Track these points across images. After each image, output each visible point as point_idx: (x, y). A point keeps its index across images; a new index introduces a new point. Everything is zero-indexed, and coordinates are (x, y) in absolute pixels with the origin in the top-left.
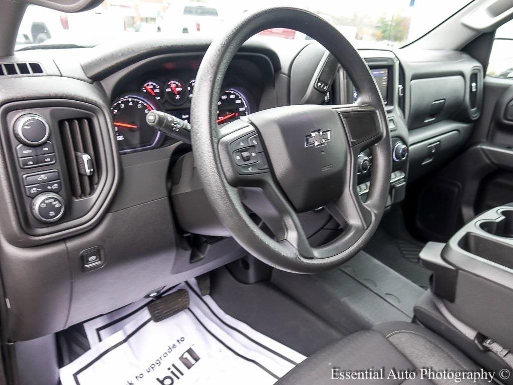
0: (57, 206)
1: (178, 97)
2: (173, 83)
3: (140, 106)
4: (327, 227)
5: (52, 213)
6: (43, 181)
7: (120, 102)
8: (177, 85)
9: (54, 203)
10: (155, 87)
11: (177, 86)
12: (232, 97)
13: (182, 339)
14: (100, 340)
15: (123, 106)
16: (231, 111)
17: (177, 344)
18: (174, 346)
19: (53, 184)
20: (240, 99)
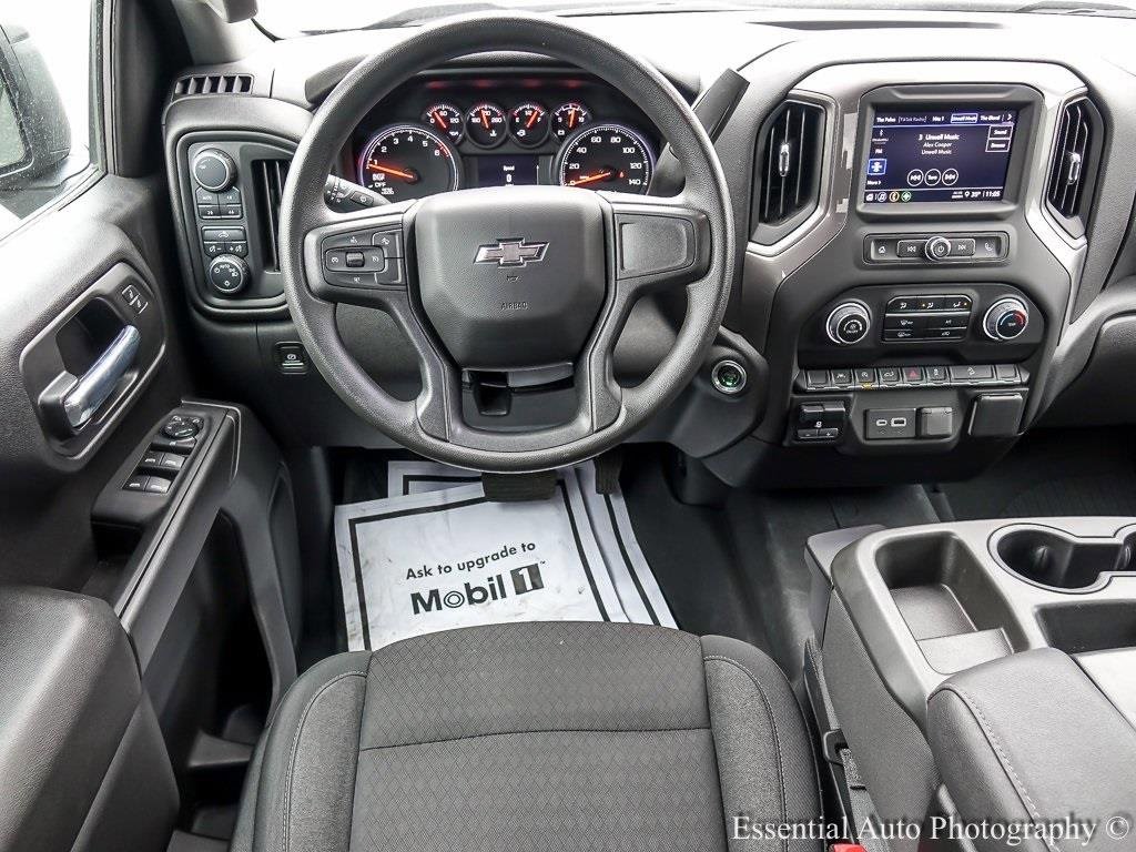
0: (233, 275)
1: (494, 134)
2: (486, 110)
3: (425, 143)
4: (757, 433)
5: (227, 283)
6: (225, 239)
7: (393, 134)
8: (492, 112)
9: (230, 270)
10: (451, 114)
11: (494, 114)
12: (614, 140)
13: (532, 547)
14: (406, 492)
15: (397, 141)
16: (607, 168)
17: (519, 549)
18: (513, 551)
19: (238, 245)
20: (636, 146)
